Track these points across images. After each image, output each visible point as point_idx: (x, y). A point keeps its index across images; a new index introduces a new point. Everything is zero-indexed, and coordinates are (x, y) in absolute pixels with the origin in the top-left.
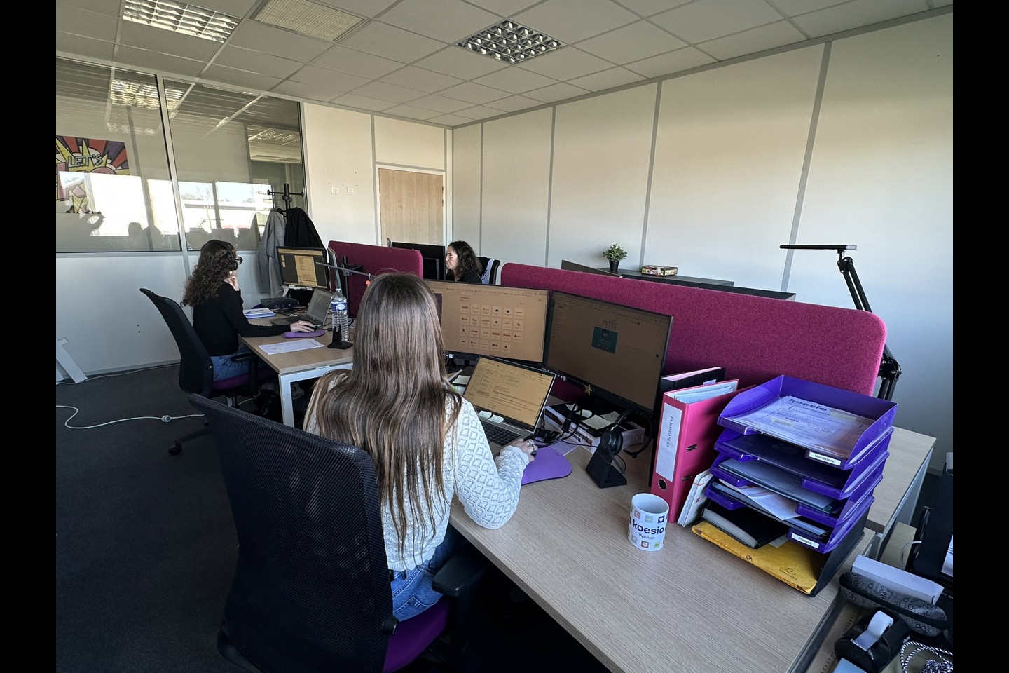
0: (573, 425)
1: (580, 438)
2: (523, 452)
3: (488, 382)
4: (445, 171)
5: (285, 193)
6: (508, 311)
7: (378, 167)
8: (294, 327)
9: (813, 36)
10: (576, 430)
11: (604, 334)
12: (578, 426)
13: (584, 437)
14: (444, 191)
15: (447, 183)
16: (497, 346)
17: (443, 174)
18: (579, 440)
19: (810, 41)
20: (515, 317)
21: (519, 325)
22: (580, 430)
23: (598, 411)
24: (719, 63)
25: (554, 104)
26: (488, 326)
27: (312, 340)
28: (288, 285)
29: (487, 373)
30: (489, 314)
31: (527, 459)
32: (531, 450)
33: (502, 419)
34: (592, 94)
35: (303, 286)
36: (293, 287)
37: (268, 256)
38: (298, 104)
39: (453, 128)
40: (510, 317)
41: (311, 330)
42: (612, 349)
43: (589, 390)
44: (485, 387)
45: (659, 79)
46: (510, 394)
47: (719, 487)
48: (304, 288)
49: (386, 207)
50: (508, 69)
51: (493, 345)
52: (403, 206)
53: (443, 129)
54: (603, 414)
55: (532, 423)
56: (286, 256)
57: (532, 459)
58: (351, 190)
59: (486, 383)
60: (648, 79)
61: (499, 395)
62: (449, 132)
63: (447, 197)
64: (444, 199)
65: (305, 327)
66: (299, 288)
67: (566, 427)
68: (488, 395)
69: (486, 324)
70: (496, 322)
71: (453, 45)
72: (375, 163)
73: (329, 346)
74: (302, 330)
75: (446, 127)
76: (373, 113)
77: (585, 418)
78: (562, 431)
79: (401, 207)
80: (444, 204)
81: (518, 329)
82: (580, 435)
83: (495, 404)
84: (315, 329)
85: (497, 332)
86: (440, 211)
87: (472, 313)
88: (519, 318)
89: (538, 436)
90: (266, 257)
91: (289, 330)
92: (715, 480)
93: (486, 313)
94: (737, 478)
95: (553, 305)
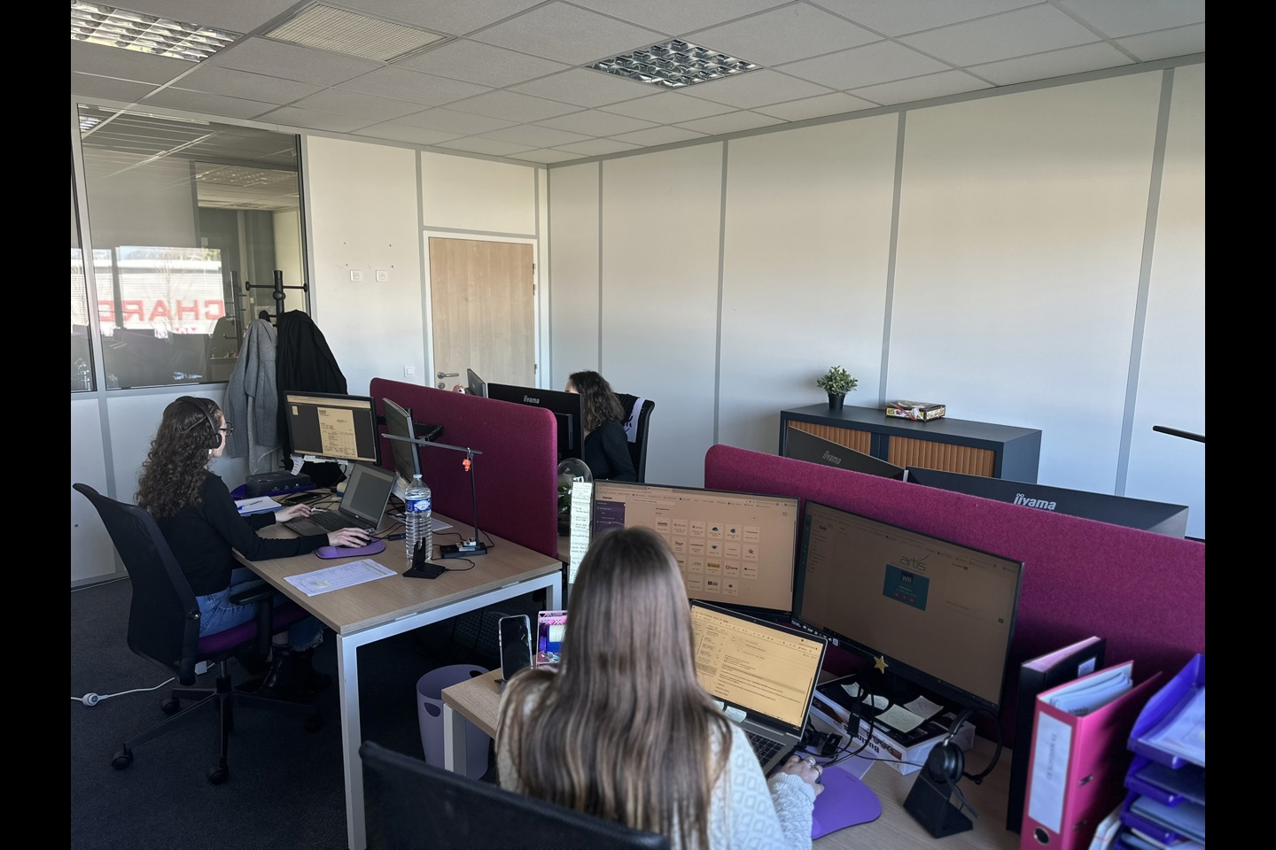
0: (864, 725)
1: (879, 746)
2: (805, 781)
3: (711, 648)
4: (537, 237)
5: (276, 287)
6: (733, 531)
7: (426, 234)
8: (335, 539)
9: (1144, 59)
10: (870, 735)
11: (904, 578)
12: (872, 726)
13: (885, 746)
14: (536, 271)
15: (541, 257)
16: (716, 584)
17: (534, 242)
18: (877, 750)
19: (1138, 66)
20: (746, 540)
21: (751, 552)
22: (876, 733)
23: (899, 698)
24: (997, 89)
25: (725, 137)
26: (702, 553)
27: (369, 561)
28: (303, 456)
29: (708, 633)
30: (702, 535)
31: (811, 792)
32: (816, 775)
33: (744, 714)
34: (790, 125)
35: (330, 458)
36: (312, 458)
37: (247, 396)
38: (298, 138)
39: (549, 166)
40: (736, 538)
41: (362, 543)
42: (920, 603)
43: (881, 664)
44: (706, 657)
45: (902, 108)
46: (751, 671)
47: (1132, 841)
48: (334, 461)
49: (440, 300)
50: (662, 95)
51: (710, 583)
52: (470, 298)
53: (533, 169)
54: (906, 703)
55: (797, 721)
56: (301, 407)
57: (820, 789)
58: (383, 275)
59: (708, 650)
60: (883, 106)
61: (734, 672)
62: (542, 173)
63: (541, 279)
64: (536, 282)
65: (351, 539)
66: (324, 461)
67: (853, 729)
68: (714, 671)
69: (696, 551)
70: (714, 547)
71: (580, 66)
72: (422, 228)
73: (407, 574)
74: (347, 544)
75: (537, 165)
76: (419, 147)
77: (880, 712)
78: (849, 736)
79: (467, 300)
80: (536, 292)
81: (751, 559)
82: (879, 741)
83: (727, 687)
84: (369, 542)
85: (715, 562)
86: (529, 303)
87: (674, 532)
88: (753, 541)
89: (810, 744)
90: (244, 397)
91: (327, 544)
92: (1124, 829)
93: (698, 533)
94: (1165, 830)
95: (809, 524)
